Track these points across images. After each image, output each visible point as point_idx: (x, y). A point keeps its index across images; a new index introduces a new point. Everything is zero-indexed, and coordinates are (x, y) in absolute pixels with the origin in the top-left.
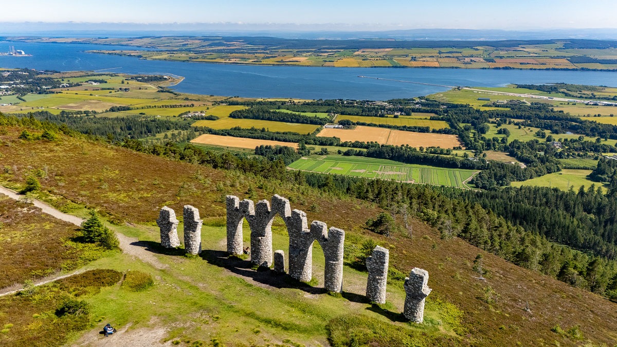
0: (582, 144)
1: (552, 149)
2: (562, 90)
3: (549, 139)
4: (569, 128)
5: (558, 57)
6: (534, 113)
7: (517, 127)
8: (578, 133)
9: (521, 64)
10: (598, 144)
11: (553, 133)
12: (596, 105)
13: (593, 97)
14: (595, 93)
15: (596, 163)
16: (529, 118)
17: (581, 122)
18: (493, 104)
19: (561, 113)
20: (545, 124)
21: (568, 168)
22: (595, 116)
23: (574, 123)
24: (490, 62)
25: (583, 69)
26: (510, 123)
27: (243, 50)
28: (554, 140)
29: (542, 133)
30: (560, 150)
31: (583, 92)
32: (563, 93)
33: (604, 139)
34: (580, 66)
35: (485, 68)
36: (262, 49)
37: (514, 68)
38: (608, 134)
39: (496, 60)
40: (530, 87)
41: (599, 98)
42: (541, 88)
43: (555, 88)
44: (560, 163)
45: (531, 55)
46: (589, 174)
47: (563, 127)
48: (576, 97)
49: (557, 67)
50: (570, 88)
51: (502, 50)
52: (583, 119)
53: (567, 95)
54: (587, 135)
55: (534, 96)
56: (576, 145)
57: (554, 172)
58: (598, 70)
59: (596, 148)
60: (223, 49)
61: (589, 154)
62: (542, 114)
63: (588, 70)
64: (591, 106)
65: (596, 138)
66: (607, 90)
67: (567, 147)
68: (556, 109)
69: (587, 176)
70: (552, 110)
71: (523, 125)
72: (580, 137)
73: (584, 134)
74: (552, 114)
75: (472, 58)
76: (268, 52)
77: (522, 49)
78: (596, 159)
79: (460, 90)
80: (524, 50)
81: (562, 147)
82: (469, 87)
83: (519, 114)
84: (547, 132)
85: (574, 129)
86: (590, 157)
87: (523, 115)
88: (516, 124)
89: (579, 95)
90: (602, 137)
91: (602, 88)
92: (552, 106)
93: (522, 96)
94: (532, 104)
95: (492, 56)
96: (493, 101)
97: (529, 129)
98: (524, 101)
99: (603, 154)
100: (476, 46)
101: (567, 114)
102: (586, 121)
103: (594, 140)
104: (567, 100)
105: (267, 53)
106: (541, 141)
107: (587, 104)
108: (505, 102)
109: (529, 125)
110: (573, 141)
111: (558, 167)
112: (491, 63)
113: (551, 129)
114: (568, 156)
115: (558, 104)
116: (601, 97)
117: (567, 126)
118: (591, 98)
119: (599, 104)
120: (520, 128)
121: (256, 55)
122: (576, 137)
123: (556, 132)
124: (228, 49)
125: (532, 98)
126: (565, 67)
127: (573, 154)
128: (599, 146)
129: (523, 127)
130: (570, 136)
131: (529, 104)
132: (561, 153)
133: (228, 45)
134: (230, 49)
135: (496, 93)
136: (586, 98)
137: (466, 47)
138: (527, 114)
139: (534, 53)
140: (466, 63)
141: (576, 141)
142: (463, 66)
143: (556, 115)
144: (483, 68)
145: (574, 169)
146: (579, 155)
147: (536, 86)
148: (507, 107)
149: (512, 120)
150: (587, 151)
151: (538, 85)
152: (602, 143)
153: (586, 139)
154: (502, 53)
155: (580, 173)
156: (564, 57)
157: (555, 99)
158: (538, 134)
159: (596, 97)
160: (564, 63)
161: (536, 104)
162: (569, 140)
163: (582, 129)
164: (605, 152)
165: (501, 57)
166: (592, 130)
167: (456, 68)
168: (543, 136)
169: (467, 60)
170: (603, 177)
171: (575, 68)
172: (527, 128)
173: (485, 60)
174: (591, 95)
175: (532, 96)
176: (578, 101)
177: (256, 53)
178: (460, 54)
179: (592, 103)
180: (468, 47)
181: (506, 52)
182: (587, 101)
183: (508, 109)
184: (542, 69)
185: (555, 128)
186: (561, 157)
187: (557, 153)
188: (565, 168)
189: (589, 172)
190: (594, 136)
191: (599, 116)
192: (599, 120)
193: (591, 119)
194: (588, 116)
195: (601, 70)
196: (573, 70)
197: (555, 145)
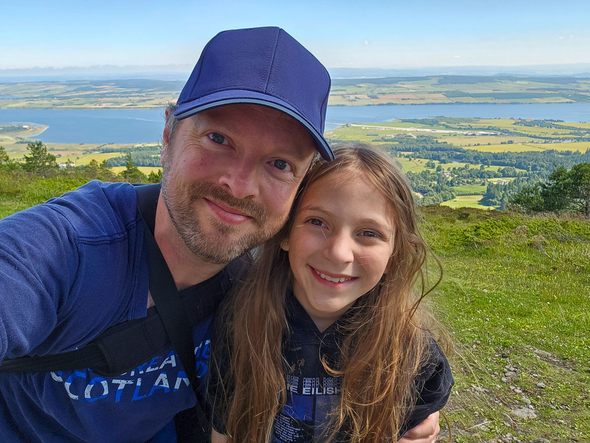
0: (469, 171)
1: (443, 178)
2: (442, 123)
3: (439, 169)
4: (454, 158)
5: (434, 92)
6: (421, 145)
7: (408, 159)
8: (463, 162)
9: (402, 99)
10: (483, 171)
11: (441, 163)
12: (474, 135)
13: (470, 128)
14: (472, 125)
15: (485, 188)
16: (417, 150)
17: (464, 152)
18: (382, 138)
19: (445, 144)
20: (433, 155)
21: (461, 195)
22: (475, 145)
23: (459, 153)
24: (373, 98)
25: (457, 103)
26: (400, 156)
27: (115, 93)
28: (443, 170)
29: (432, 164)
30: (450, 179)
31: (462, 124)
32: (444, 125)
33: (487, 166)
34: (455, 100)
35: (370, 105)
36: (137, 92)
37: (396, 104)
38: (490, 161)
39: (379, 96)
40: (414, 121)
41: (475, 129)
42: (423, 122)
43: (436, 121)
44: (453, 191)
45: (411, 91)
46: (480, 200)
47: (449, 157)
48: (456, 128)
49: (435, 102)
50: (449, 120)
51: (384, 87)
52: (465, 148)
53: (447, 127)
54: (472, 163)
55: (418, 130)
56: (464, 173)
57: (450, 199)
58: (470, 104)
59: (482, 175)
60: (93, 94)
61: (476, 180)
62: (429, 146)
63: (462, 103)
64: (469, 136)
65: (480, 165)
66: (481, 121)
67: (456, 176)
68: (440, 141)
69: (479, 201)
70: (437, 142)
71: (413, 157)
72: (466, 165)
73: (468, 162)
74: (438, 146)
75: (356, 95)
76: (144, 94)
77: (401, 86)
78: (483, 184)
79: (348, 126)
80: (404, 86)
81: (452, 176)
82: (357, 124)
83: (408, 146)
84: (436, 163)
85: (459, 158)
86: (477, 183)
87: (412, 147)
88: (407, 157)
89: (459, 127)
90: (486, 164)
91: (477, 119)
92: (436, 138)
93: (408, 130)
94: (418, 137)
95: (375, 93)
96: (381, 136)
97: (419, 161)
98: (410, 134)
99: (489, 180)
100: (359, 84)
101: (450, 144)
102: (468, 150)
103: (478, 167)
104: (448, 132)
105: (143, 96)
106: (432, 171)
107: (466, 135)
108: (393, 136)
109: (418, 157)
110: (461, 169)
111: (452, 194)
112: (375, 99)
113: (439, 160)
114: (458, 183)
115: (441, 135)
116: (477, 127)
117: (452, 156)
118: (468, 129)
119: (477, 134)
120: (410, 160)
121: (130, 98)
122: (463, 165)
123: (444, 162)
124: (97, 94)
125: (417, 131)
126: (442, 102)
127: (463, 181)
128: (484, 172)
129: (413, 159)
130: (456, 164)
131: (415, 137)
132: (452, 181)
133: (97, 90)
134: (100, 94)
135: (383, 128)
136: (464, 129)
137: (349, 85)
138: (415, 146)
139: (413, 89)
140: (352, 101)
141: (463, 169)
142: (348, 103)
143: (441, 146)
144: (368, 105)
145: (467, 195)
146: (468, 182)
147: (419, 120)
148: (395, 141)
149: (402, 153)
150: (474, 178)
151: (421, 119)
152: (486, 170)
153: (471, 166)
154: (384, 90)
155: (472, 199)
156: (440, 92)
157: (438, 131)
158: (428, 165)
159: (473, 128)
160: (440, 98)
161: (421, 137)
162: (457, 168)
163: (466, 158)
164: (489, 178)
165: (384, 94)
166: (475, 158)
167: (342, 105)
168: (433, 167)
169: (352, 97)
170: (493, 201)
171: (451, 102)
172: (417, 159)
173: (369, 96)
174: (468, 127)
175: (416, 129)
176: (458, 132)
177: (130, 96)
178: (344, 92)
179: (470, 134)
180: (352, 85)
181: (388, 89)
182: (465, 133)
183: (397, 143)
184: (422, 104)
185: (442, 158)
186: (452, 186)
187: (448, 182)
188: (458, 195)
189: (480, 198)
190: (478, 163)
191: (478, 145)
192: (480, 149)
193: (472, 148)
194: (469, 145)
195: (473, 103)
196: (449, 104)
197: (445, 174)
